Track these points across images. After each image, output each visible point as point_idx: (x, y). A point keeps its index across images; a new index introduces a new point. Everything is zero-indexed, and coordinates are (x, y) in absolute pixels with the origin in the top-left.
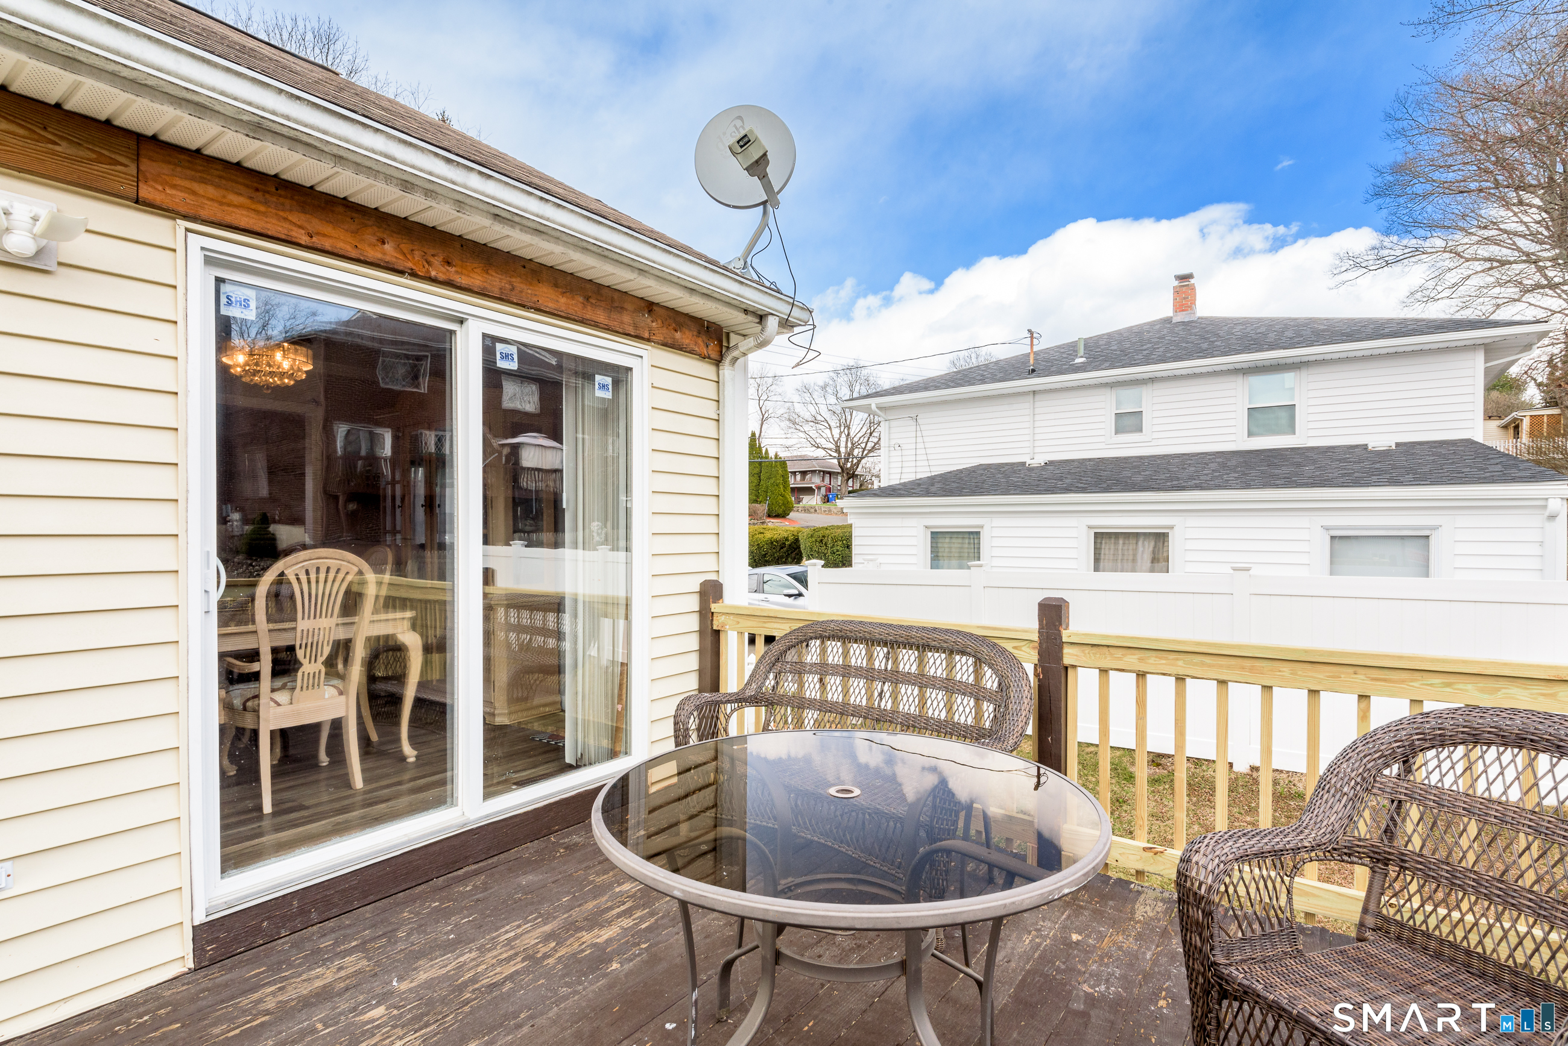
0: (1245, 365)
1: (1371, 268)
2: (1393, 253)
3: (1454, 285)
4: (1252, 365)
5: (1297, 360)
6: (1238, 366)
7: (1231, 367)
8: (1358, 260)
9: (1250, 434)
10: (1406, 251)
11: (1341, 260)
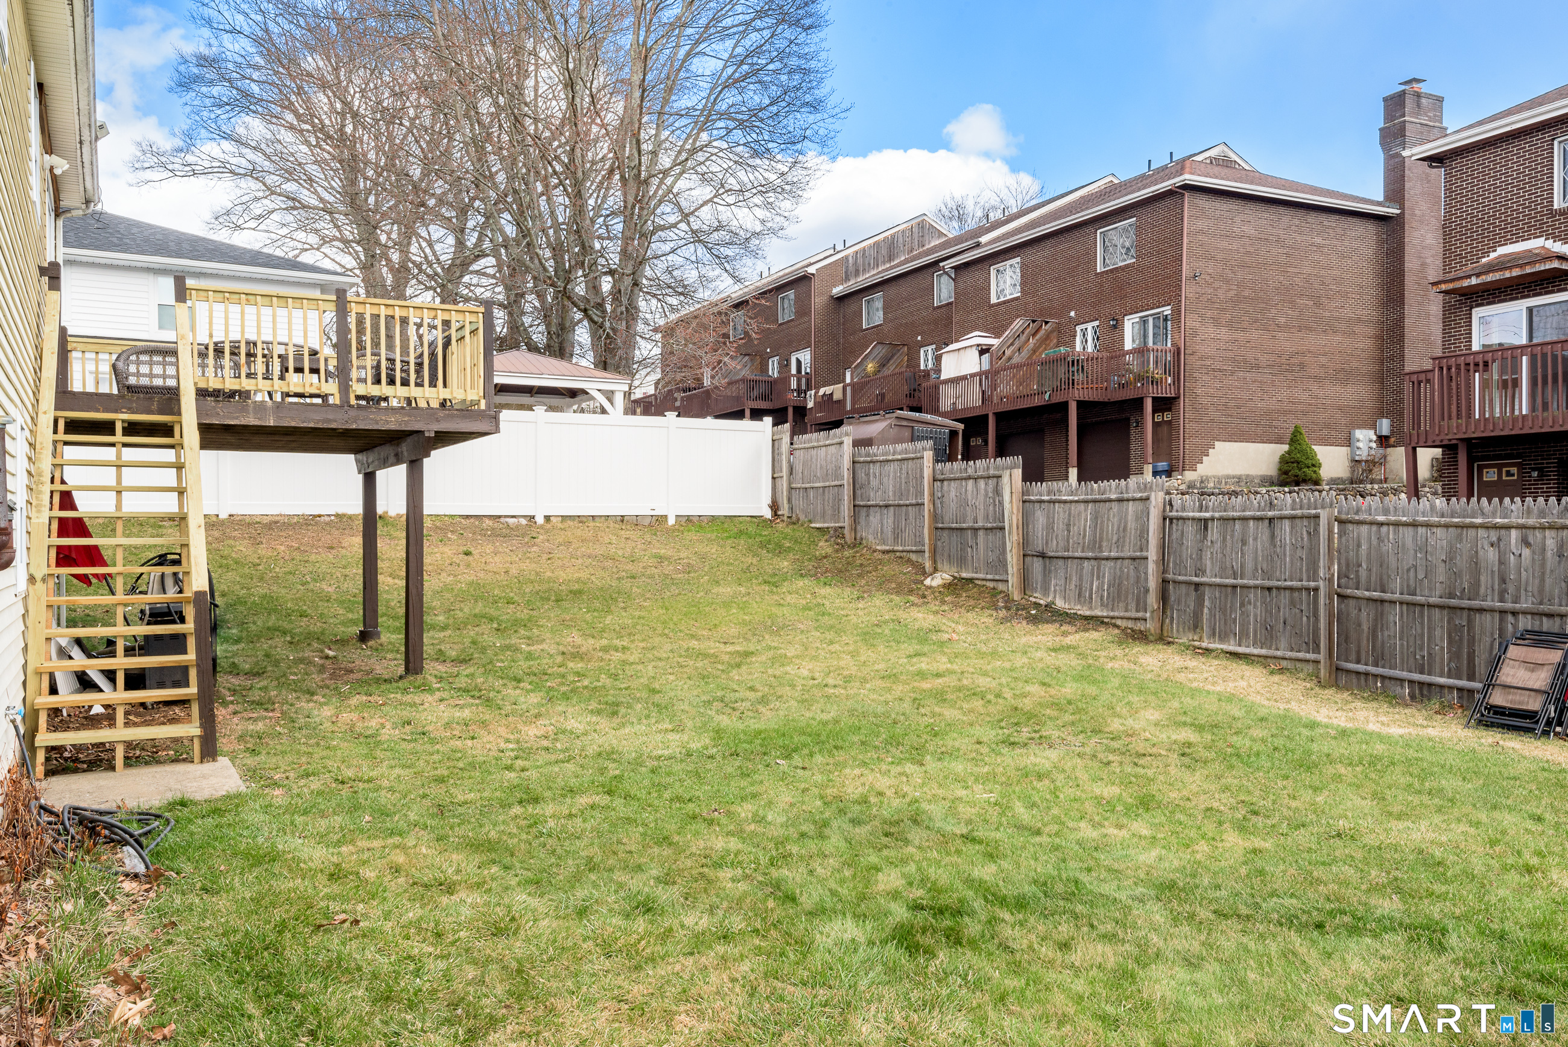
0: (156, 266)
1: (178, 173)
2: (200, 162)
3: (260, 216)
4: (162, 267)
5: (198, 270)
6: (151, 266)
7: (145, 265)
8: (163, 159)
9: (160, 328)
10: (214, 164)
11: (144, 152)
